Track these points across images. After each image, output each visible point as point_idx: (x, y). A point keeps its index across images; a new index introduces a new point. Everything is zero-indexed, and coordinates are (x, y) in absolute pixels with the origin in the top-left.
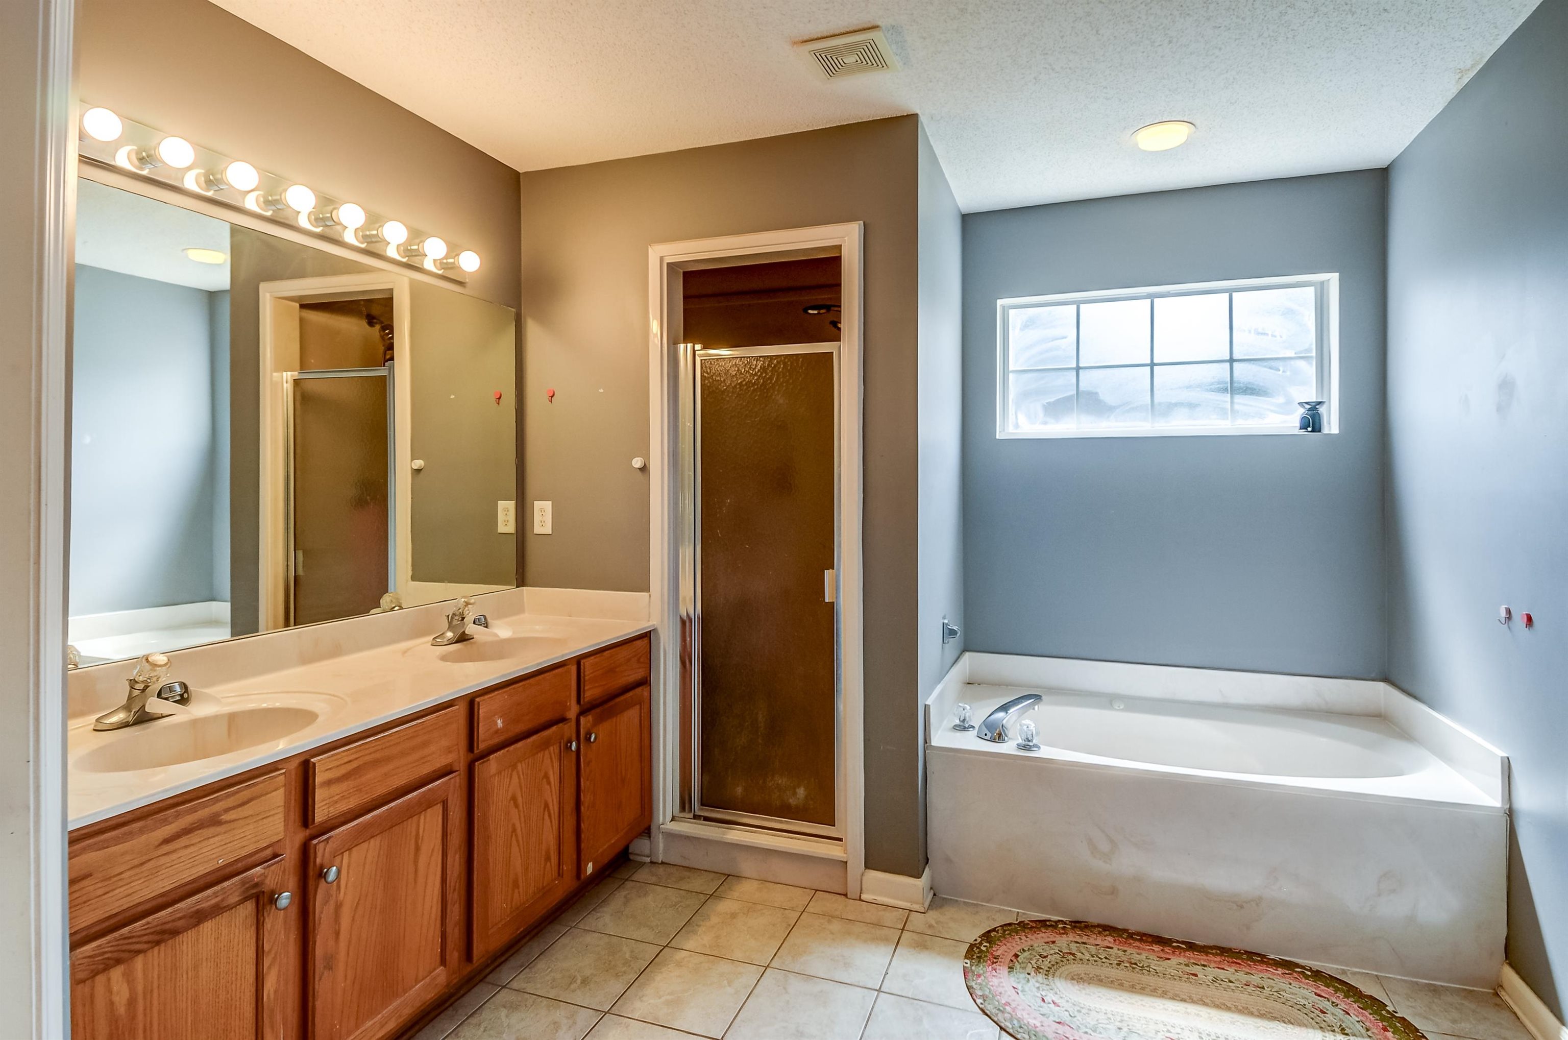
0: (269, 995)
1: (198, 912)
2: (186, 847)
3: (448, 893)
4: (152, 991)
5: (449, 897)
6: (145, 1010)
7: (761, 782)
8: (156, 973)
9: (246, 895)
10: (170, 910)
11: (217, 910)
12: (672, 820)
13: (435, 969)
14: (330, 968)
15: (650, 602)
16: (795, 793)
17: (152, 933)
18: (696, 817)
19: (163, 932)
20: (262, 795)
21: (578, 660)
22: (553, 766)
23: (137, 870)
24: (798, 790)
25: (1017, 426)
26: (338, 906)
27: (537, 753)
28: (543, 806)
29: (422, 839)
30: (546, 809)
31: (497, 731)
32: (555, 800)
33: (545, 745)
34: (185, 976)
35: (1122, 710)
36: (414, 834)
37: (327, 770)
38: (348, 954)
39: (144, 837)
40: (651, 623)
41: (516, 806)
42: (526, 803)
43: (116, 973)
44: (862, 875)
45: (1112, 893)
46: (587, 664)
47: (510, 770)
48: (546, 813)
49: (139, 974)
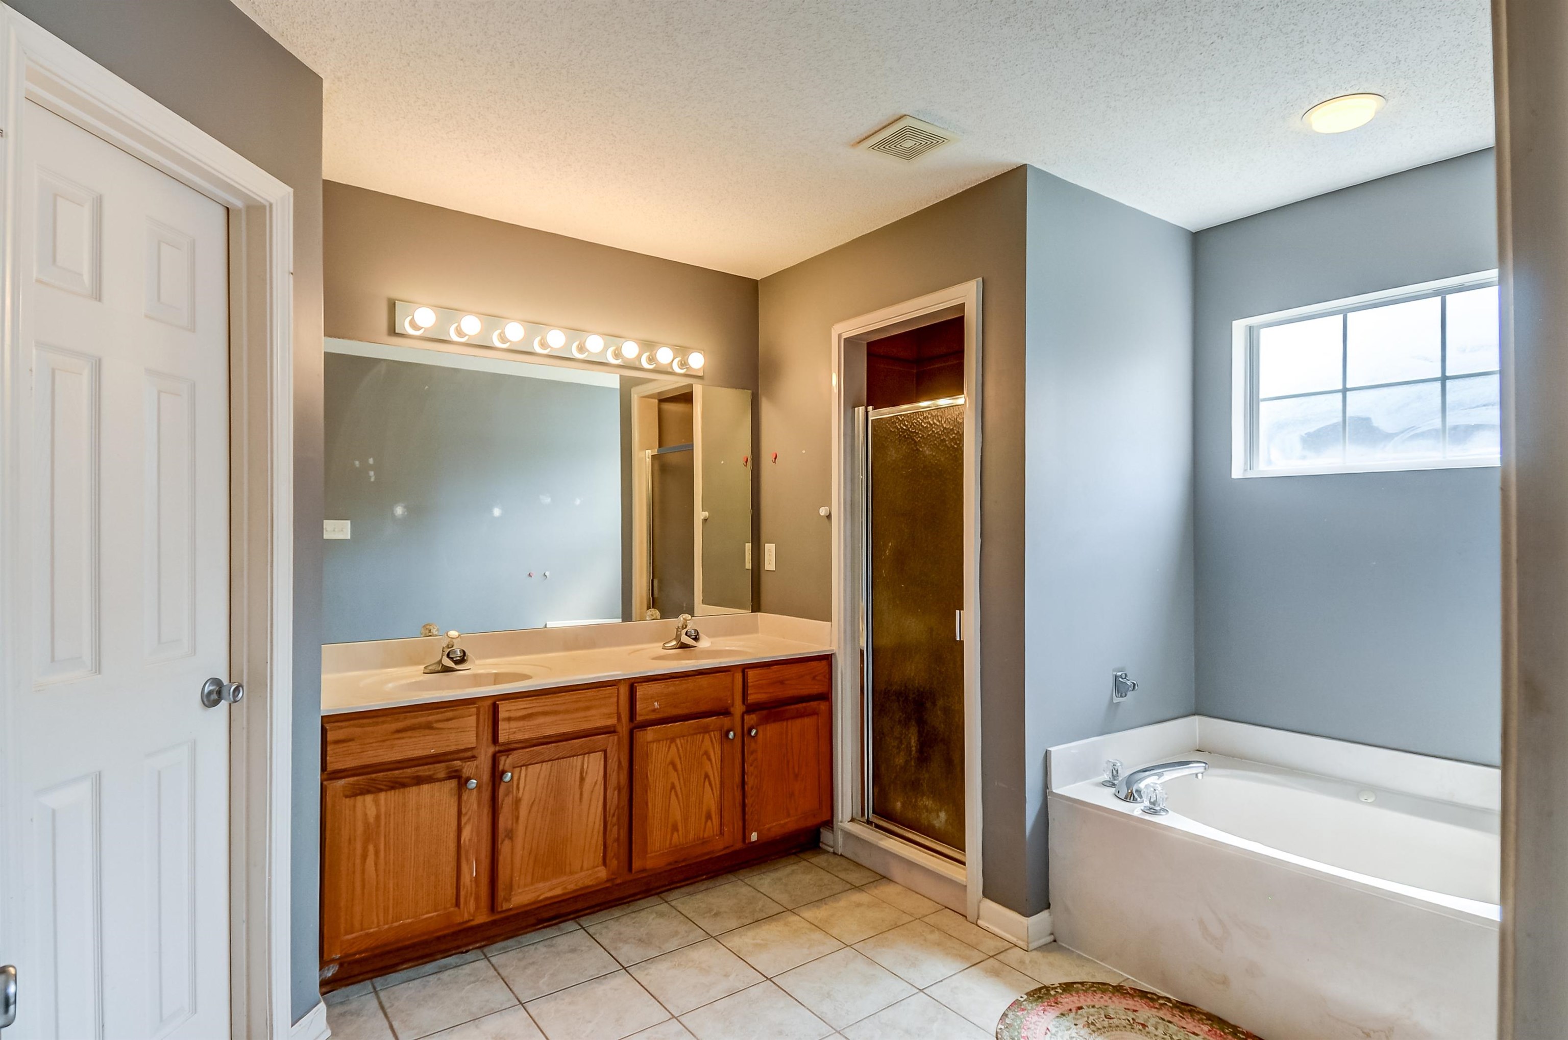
0: (464, 840)
1: (417, 777)
2: (411, 737)
3: (608, 816)
4: (390, 815)
5: (609, 819)
6: (386, 823)
7: (914, 800)
8: (393, 805)
9: (450, 775)
10: (401, 771)
11: (430, 780)
12: (851, 821)
13: (597, 867)
14: (511, 838)
15: (831, 630)
16: (938, 816)
17: (389, 781)
18: (869, 822)
19: (396, 783)
20: (460, 718)
21: (744, 668)
22: (714, 748)
23: (381, 744)
24: (940, 813)
25: (1269, 462)
26: (517, 802)
27: (696, 734)
28: (703, 776)
29: (586, 772)
30: (707, 780)
31: (654, 710)
32: (716, 774)
33: (706, 730)
34: (411, 813)
35: (1371, 804)
36: (579, 768)
37: (507, 711)
38: (526, 833)
39: (385, 726)
40: (832, 648)
41: (675, 769)
42: (685, 770)
43: (369, 798)
44: (980, 902)
45: (1224, 983)
46: (751, 673)
47: (668, 742)
48: (707, 783)
49: (382, 802)
